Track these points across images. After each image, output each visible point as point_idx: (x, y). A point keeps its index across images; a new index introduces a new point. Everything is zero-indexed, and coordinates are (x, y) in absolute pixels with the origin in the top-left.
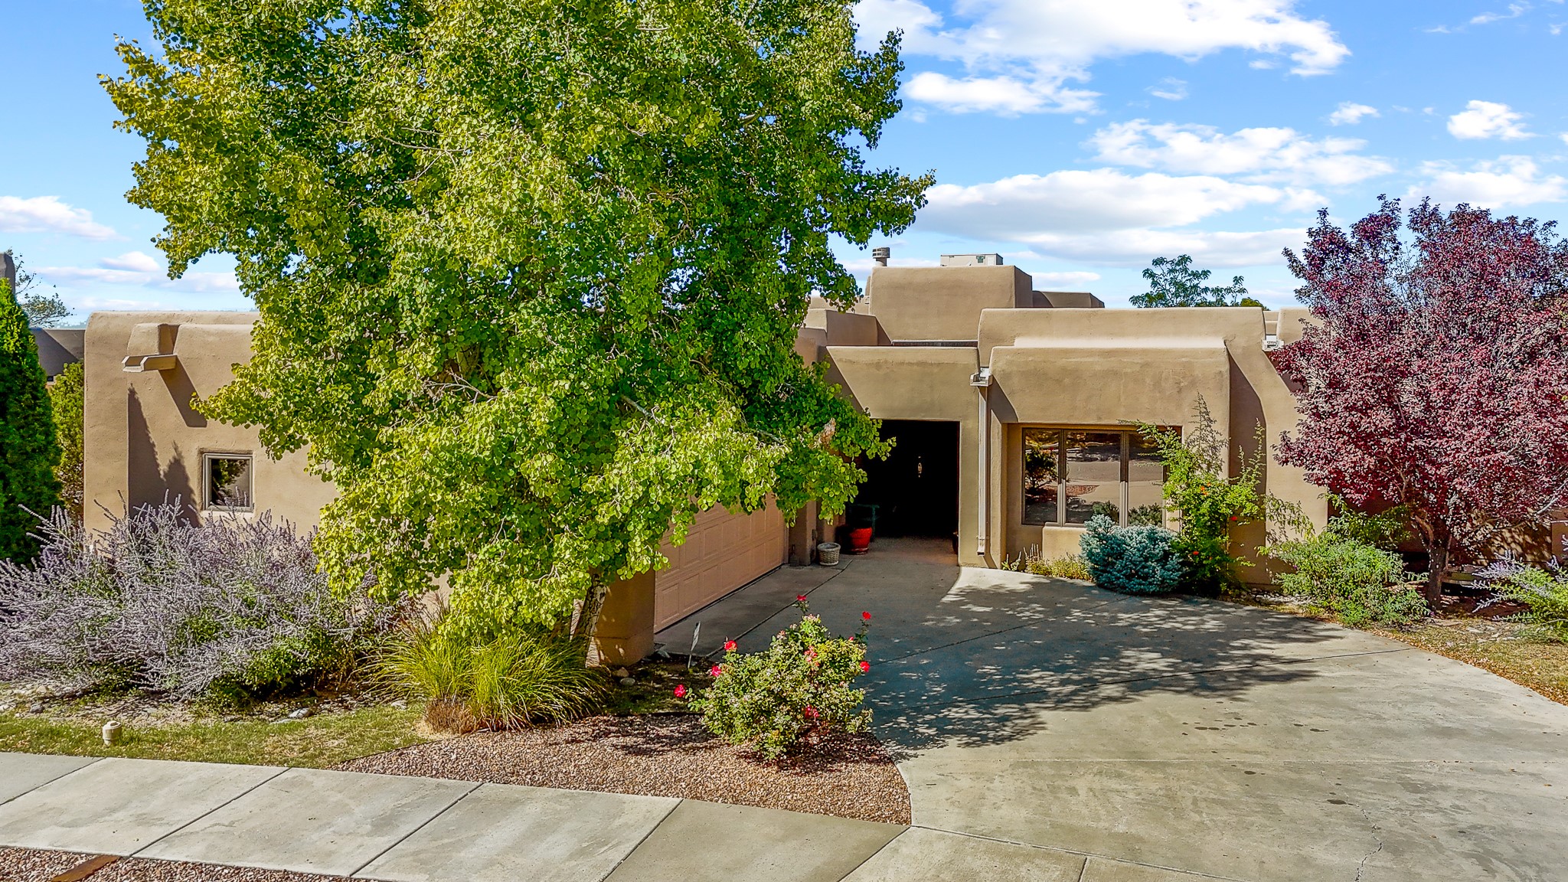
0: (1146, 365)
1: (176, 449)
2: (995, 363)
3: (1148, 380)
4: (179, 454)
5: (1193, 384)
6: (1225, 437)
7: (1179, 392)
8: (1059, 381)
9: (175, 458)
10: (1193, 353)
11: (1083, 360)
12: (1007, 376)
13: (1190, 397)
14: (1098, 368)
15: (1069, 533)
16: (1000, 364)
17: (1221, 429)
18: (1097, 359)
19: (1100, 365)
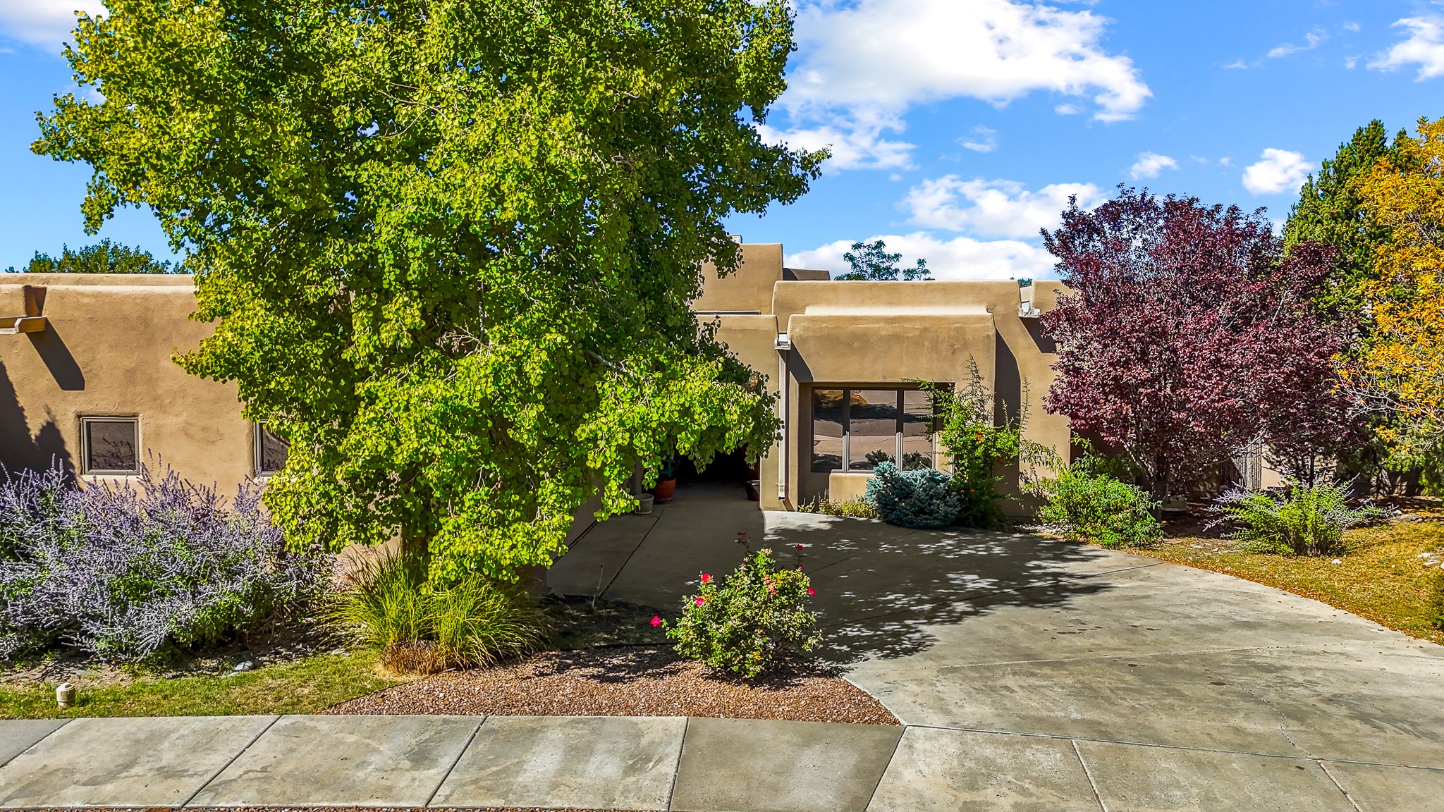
0: (925, 330)
1: (48, 413)
2: (793, 329)
3: (927, 344)
4: (54, 418)
5: (965, 345)
6: (992, 392)
7: (953, 353)
8: (850, 345)
9: (48, 423)
10: (967, 319)
11: (873, 326)
12: (803, 340)
13: (963, 358)
14: (883, 333)
15: (853, 478)
16: (797, 330)
17: (988, 386)
18: (882, 325)
19: (886, 330)
